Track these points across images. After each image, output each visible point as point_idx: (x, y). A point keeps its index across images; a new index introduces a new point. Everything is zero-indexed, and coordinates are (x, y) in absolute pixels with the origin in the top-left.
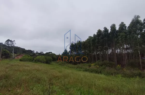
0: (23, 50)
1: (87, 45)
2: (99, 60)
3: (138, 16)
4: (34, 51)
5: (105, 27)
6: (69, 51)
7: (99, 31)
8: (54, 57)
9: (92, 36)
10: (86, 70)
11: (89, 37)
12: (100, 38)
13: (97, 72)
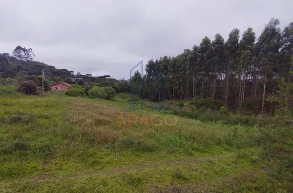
0: (51, 70)
1: (180, 66)
2: (198, 96)
3: (277, 20)
4: (73, 72)
5: (218, 35)
6: (145, 76)
7: (206, 41)
8: (116, 85)
9: (192, 49)
10: (175, 113)
11: (185, 50)
12: (205, 55)
13: (191, 116)
